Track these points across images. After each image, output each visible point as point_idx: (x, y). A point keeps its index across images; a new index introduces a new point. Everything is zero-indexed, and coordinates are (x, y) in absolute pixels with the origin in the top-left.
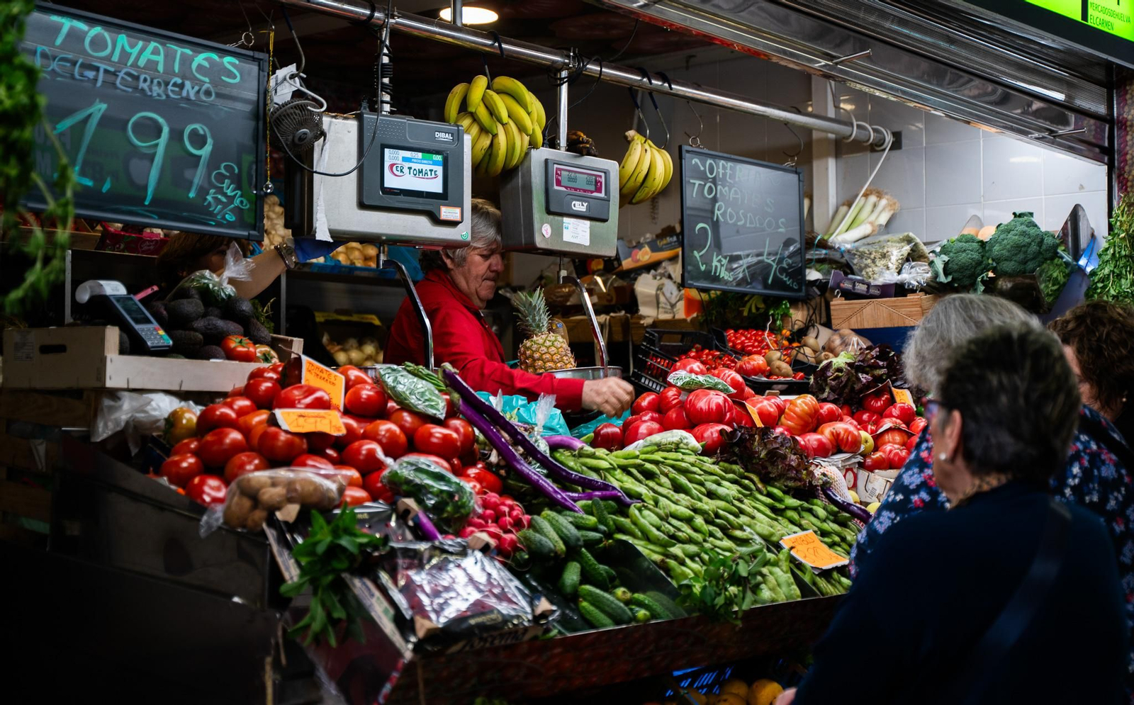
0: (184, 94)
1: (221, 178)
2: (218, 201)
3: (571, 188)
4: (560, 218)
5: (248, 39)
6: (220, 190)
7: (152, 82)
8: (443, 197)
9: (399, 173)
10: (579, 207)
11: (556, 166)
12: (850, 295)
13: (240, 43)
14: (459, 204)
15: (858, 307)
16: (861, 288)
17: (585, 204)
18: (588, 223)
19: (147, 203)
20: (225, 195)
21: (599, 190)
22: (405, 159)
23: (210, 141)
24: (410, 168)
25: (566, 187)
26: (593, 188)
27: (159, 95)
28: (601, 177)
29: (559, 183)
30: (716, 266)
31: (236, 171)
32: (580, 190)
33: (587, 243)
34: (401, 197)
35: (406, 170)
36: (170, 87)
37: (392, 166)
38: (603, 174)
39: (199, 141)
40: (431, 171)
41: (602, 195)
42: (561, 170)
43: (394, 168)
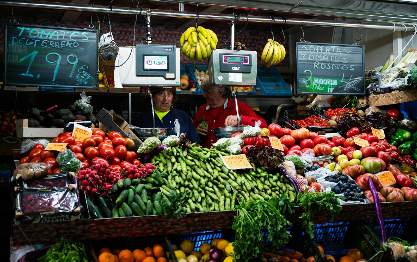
0: (67, 45)
1: (82, 71)
2: (80, 78)
3: (232, 62)
4: (227, 73)
5: (91, 26)
6: (82, 75)
7: (54, 43)
8: (167, 70)
9: (150, 64)
10: (235, 69)
11: (224, 55)
12: (375, 93)
13: (89, 27)
14: (174, 72)
15: (377, 97)
16: (379, 90)
17: (239, 68)
18: (241, 74)
19: (53, 80)
20: (84, 76)
21: (246, 62)
22: (152, 59)
23: (77, 59)
24: (154, 62)
25: (229, 62)
26: (244, 62)
27: (57, 47)
28: (247, 57)
29: (225, 61)
30: (315, 86)
31: (88, 68)
32: (236, 63)
33: (241, 81)
34: (151, 72)
35: (153, 62)
36: (61, 44)
37: (147, 62)
38: (248, 57)
39: (73, 59)
40: (163, 62)
41: (248, 64)
42: (227, 56)
43: (148, 62)
